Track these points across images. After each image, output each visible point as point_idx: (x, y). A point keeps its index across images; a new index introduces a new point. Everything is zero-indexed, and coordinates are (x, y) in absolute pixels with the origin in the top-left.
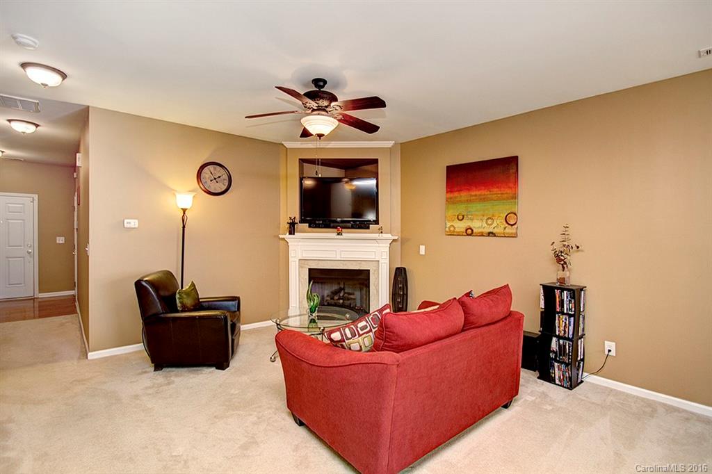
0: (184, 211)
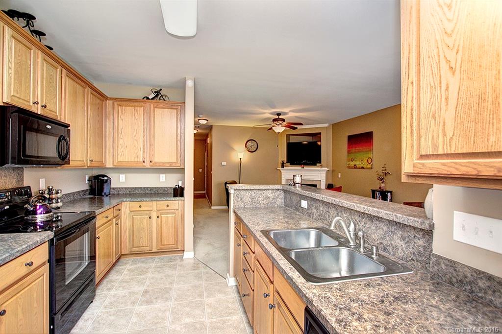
0: (241, 159)
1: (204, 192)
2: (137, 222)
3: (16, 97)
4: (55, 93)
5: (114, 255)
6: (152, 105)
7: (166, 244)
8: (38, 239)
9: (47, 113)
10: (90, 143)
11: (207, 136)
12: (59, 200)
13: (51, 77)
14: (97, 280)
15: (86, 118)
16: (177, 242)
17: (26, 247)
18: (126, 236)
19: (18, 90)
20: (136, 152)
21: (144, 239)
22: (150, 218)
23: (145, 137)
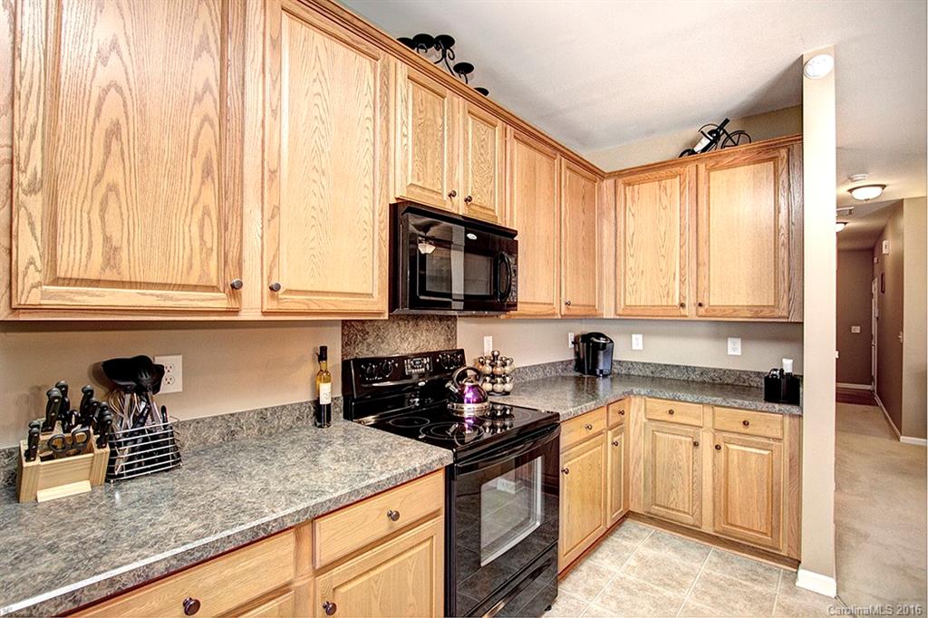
1: (869, 387)
2: (663, 448)
3: (417, 186)
4: (491, 174)
5: (609, 511)
6: (702, 167)
7: (739, 523)
8: (417, 465)
9: (475, 212)
10: (566, 268)
11: (879, 235)
12: (508, 379)
13: (482, 143)
14: (563, 563)
15: (557, 220)
16: (774, 530)
17: (388, 479)
18: (637, 473)
19: (421, 174)
20: (663, 282)
21: (681, 494)
22: (696, 444)
23: (686, 248)
